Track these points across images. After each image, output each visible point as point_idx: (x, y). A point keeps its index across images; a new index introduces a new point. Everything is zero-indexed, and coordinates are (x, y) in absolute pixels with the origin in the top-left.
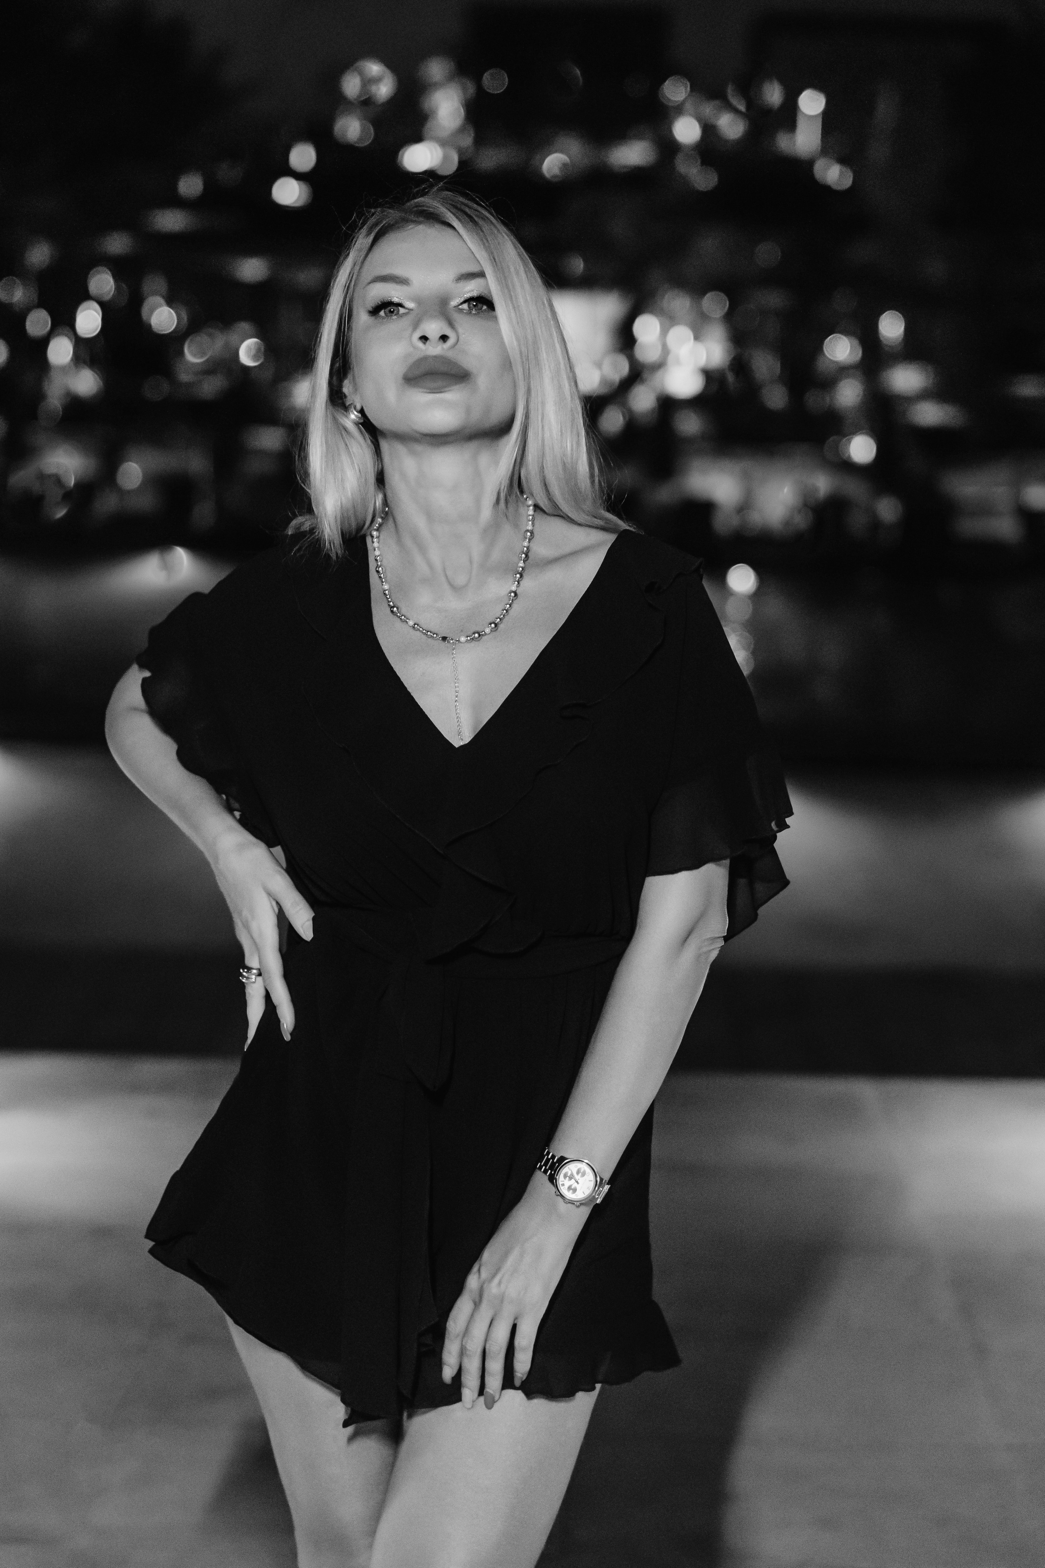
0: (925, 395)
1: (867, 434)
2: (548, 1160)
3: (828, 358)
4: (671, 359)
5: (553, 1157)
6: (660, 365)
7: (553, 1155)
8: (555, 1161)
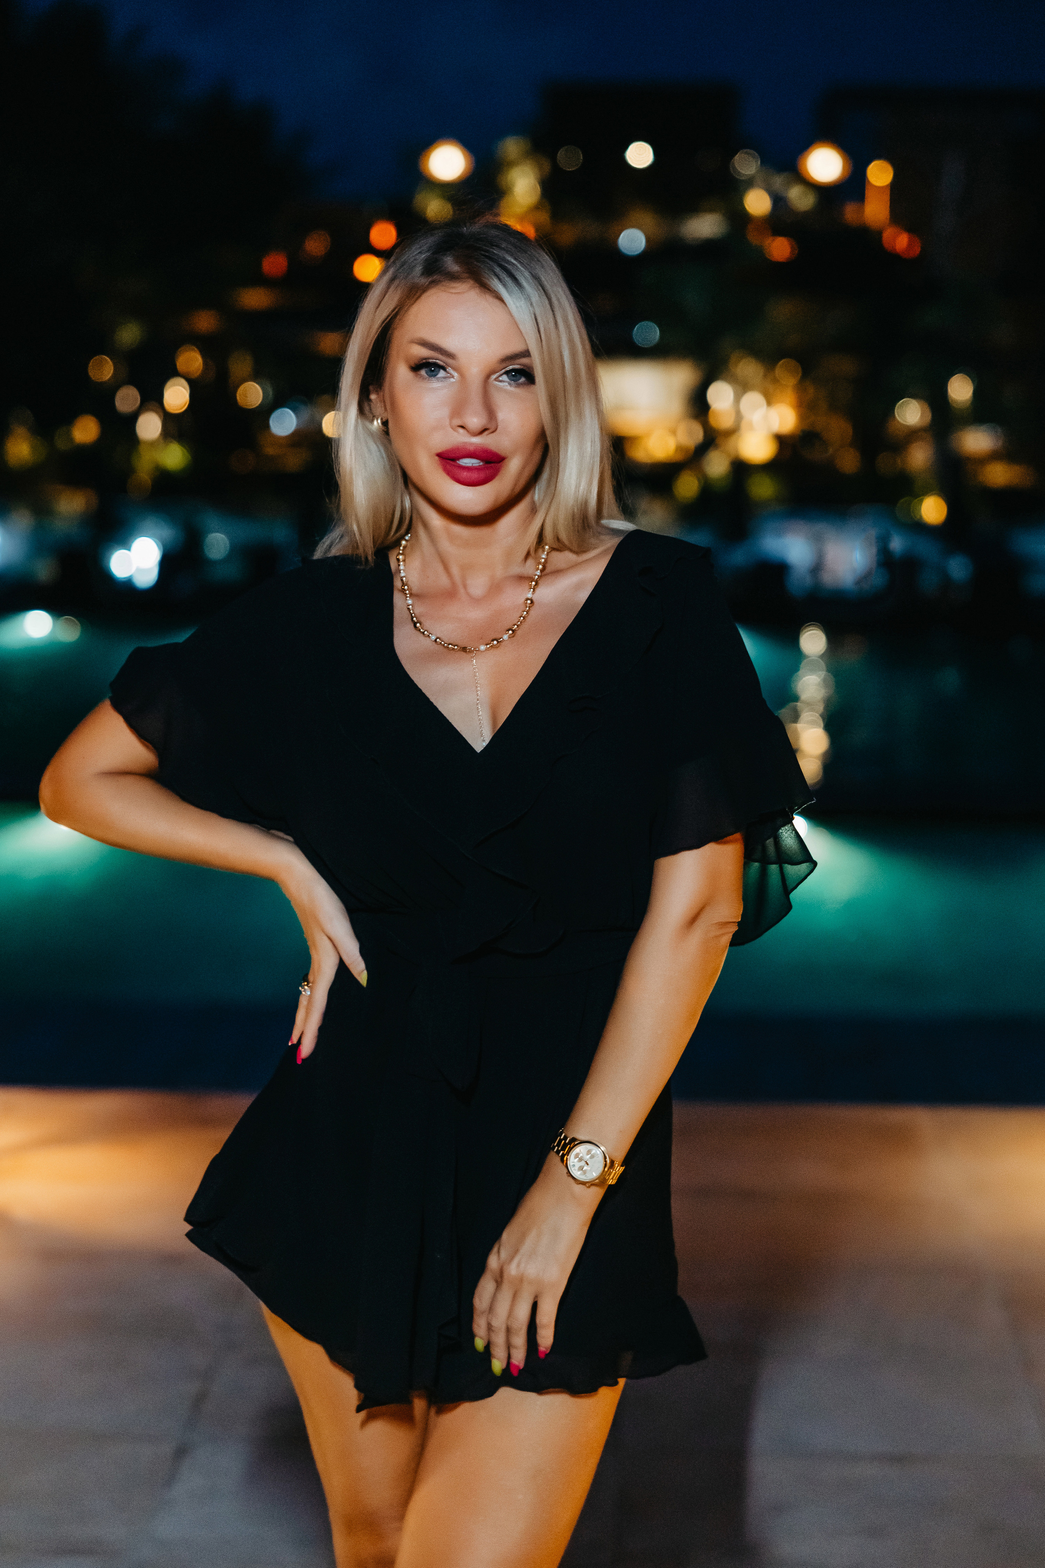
0: (994, 456)
1: (939, 495)
2: (560, 1141)
3: (898, 422)
4: (744, 425)
5: (565, 1138)
6: (732, 432)
7: (565, 1136)
8: (567, 1142)
